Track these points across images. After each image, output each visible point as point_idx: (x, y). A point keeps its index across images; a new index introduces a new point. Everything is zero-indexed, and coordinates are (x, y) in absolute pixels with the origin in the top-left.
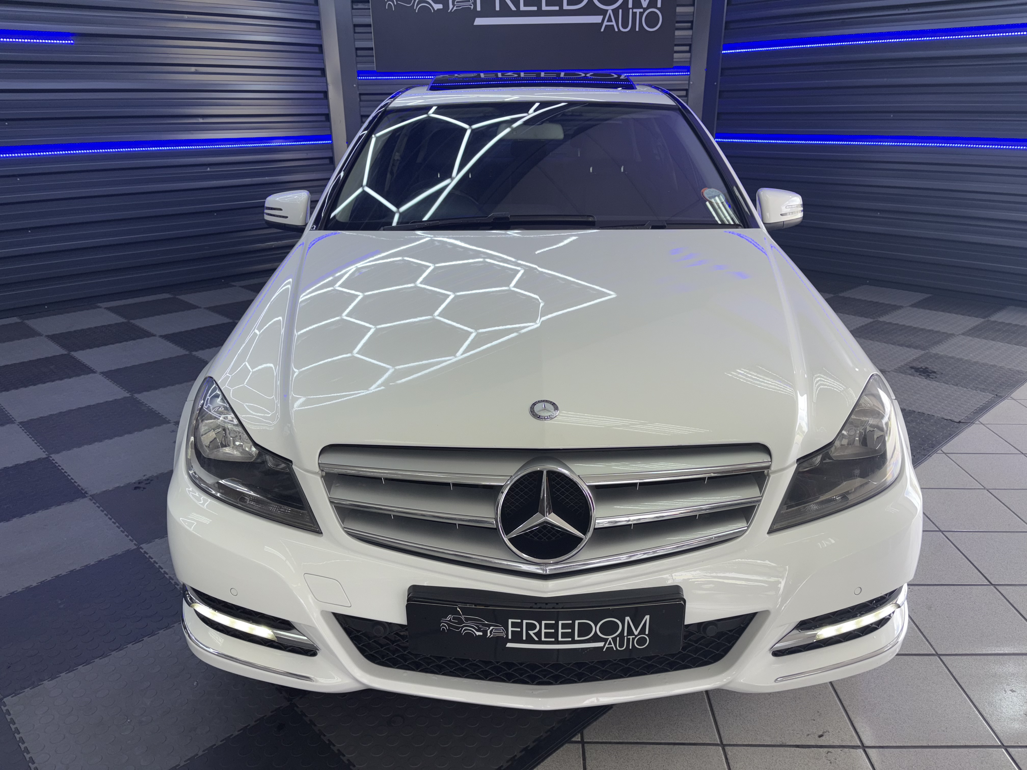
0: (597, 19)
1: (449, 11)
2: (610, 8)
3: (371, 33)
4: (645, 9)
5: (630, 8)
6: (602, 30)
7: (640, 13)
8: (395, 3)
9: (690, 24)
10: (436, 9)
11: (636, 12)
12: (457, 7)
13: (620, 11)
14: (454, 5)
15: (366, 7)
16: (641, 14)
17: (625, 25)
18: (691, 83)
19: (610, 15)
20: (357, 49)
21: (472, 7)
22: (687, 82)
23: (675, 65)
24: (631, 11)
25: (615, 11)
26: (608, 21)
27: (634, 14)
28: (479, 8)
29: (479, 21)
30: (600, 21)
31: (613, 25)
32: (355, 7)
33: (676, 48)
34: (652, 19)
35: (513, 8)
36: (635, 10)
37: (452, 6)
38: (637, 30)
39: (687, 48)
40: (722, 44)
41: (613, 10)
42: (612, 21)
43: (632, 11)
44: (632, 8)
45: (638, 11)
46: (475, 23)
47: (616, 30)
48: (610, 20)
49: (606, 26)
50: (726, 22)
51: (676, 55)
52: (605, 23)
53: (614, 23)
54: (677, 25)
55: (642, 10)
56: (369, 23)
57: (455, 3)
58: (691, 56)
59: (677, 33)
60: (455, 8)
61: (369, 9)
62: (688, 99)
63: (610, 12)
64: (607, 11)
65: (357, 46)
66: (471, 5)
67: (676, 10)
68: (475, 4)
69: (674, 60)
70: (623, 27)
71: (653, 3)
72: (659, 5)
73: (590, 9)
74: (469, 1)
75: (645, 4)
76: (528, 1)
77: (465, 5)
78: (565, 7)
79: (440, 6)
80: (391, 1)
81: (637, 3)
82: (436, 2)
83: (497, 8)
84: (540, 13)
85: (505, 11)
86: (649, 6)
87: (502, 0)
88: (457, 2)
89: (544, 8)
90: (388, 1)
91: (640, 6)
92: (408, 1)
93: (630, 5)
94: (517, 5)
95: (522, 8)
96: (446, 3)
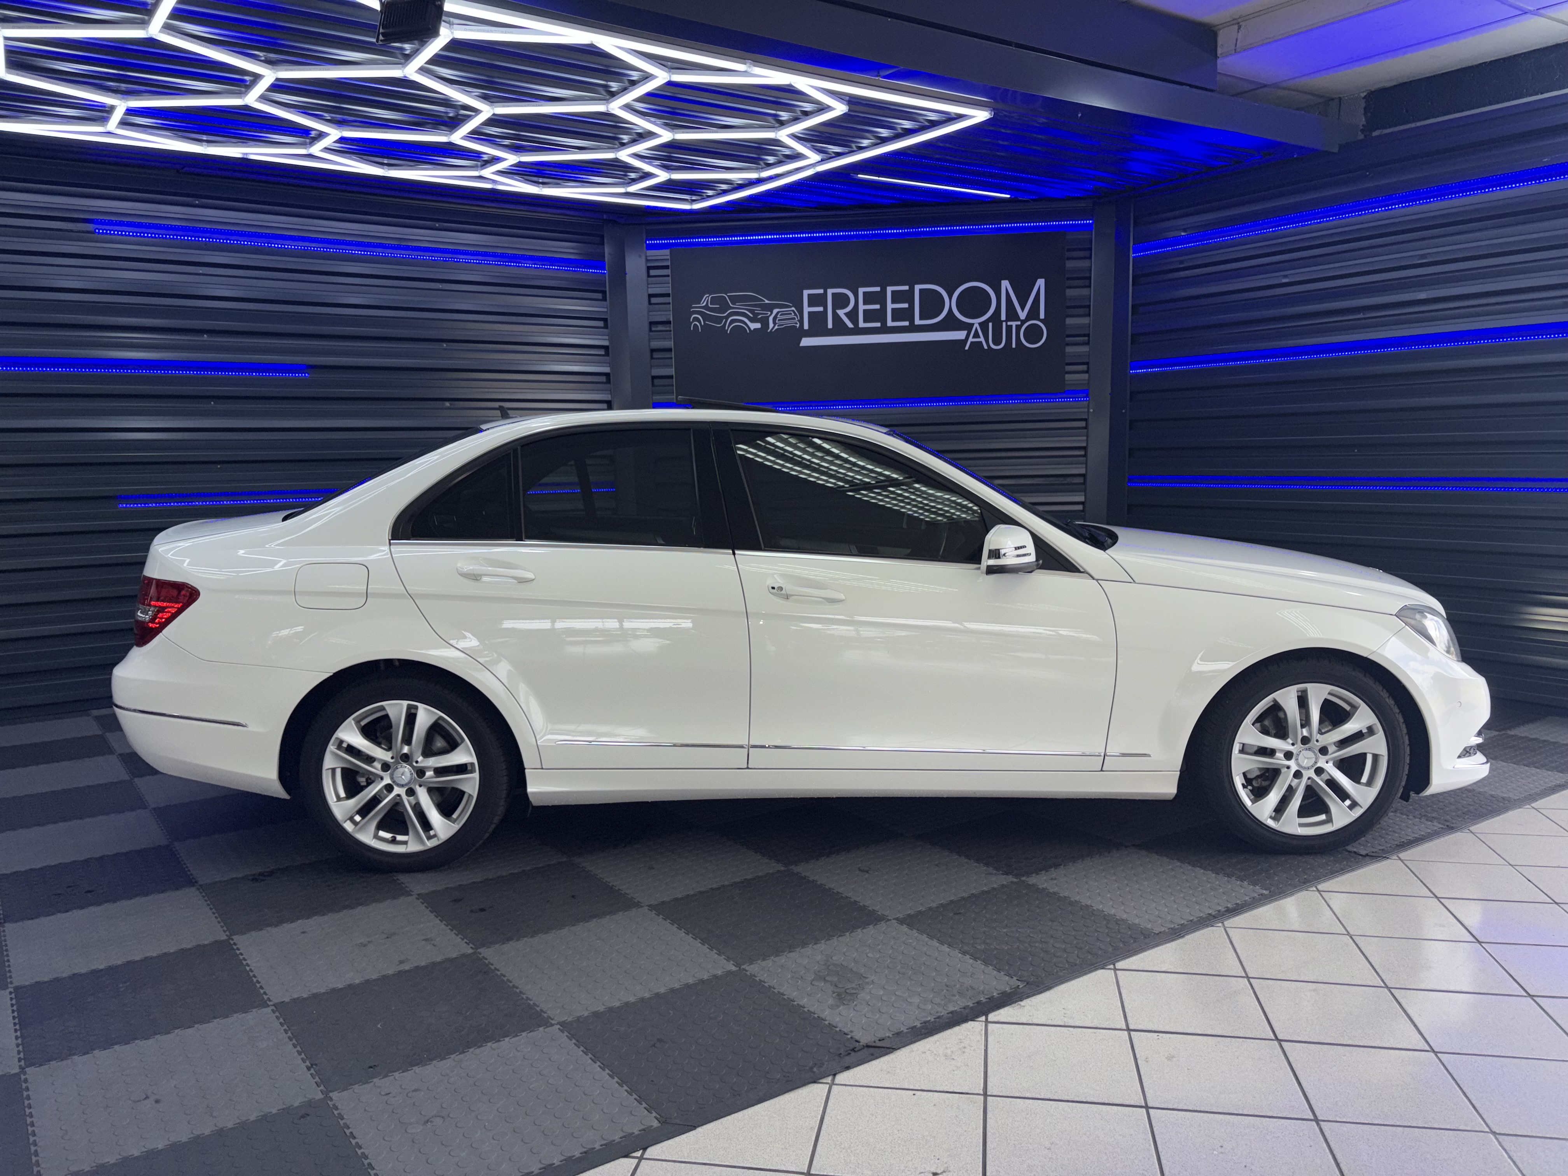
0: (960, 335)
1: (769, 331)
2: (976, 322)
3: (671, 358)
4: (1023, 322)
5: (1004, 321)
6: (967, 348)
7: (1017, 326)
8: (702, 324)
9: (1086, 338)
10: (752, 329)
11: (1012, 326)
12: (778, 326)
13: (990, 324)
14: (775, 323)
15: (668, 329)
16: (1018, 328)
17: (997, 341)
18: (1091, 410)
19: (976, 329)
20: (654, 378)
21: (798, 326)
22: (1086, 410)
23: (1067, 388)
24: (1004, 324)
25: (984, 326)
26: (974, 337)
27: (1009, 328)
28: (806, 327)
29: (806, 342)
30: (963, 338)
31: (981, 342)
32: (653, 329)
33: (1069, 368)
34: (1033, 334)
35: (850, 325)
36: (1009, 323)
37: (773, 325)
38: (1014, 346)
39: (1084, 367)
40: (1129, 361)
41: (980, 324)
42: (979, 337)
43: (1006, 324)
44: (1006, 321)
45: (1014, 324)
46: (802, 345)
47: (986, 347)
48: (976, 335)
49: (971, 342)
50: (1132, 335)
51: (1067, 377)
52: (971, 339)
53: (982, 339)
54: (1067, 339)
55: (1019, 323)
56: (669, 347)
57: (777, 322)
58: (1089, 377)
59: (1069, 349)
60: (776, 327)
61: (671, 331)
62: (1087, 432)
63: (976, 326)
65: (653, 374)
66: (796, 323)
67: (1065, 322)
68: (801, 321)
69: (1066, 382)
70: (996, 344)
71: (1033, 313)
72: (1042, 316)
73: (950, 323)
74: (794, 319)
75: (1023, 315)
76: (869, 316)
77: (789, 323)
78: (918, 321)
79: (758, 326)
80: (697, 321)
81: (1012, 314)
82: (753, 320)
83: (830, 326)
84: (885, 330)
85: (840, 329)
86: (1028, 318)
87: (836, 316)
88: (779, 320)
89: (890, 323)
90: (693, 321)
91: (1017, 318)
92: (719, 320)
93: (1003, 317)
94: (855, 320)
95: (862, 324)
96: (764, 322)
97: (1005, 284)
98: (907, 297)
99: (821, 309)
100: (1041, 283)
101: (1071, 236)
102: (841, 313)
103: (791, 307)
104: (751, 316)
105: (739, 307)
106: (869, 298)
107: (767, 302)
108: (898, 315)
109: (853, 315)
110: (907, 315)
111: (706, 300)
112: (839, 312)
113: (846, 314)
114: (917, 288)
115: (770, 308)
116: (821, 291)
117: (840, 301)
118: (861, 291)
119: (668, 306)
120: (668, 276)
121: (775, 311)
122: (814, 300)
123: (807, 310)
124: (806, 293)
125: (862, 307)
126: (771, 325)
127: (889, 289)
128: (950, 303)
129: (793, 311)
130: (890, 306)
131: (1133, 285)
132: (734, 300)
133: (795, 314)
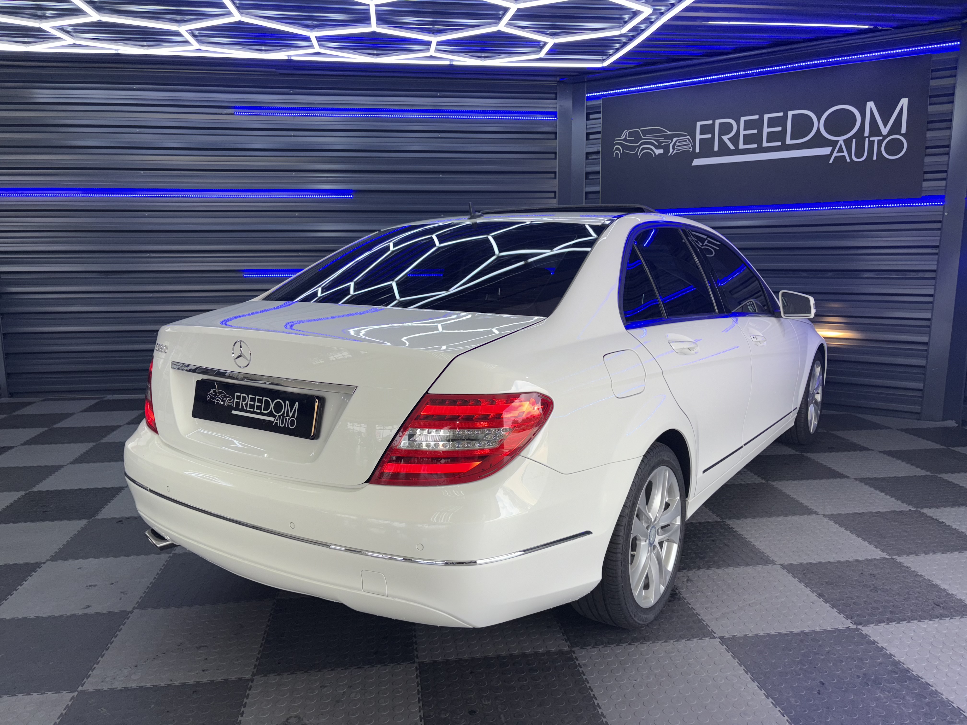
0: (826, 151)
1: (669, 155)
2: (841, 139)
3: (599, 178)
4: (885, 137)
5: (867, 137)
6: (831, 162)
7: (879, 141)
8: (622, 152)
9: (945, 149)
10: (657, 154)
11: (874, 141)
12: (676, 151)
13: (854, 141)
14: (674, 149)
15: (598, 157)
16: (880, 142)
17: (859, 155)
18: (946, 214)
19: (841, 145)
20: (587, 193)
21: (691, 150)
22: (941, 213)
23: (924, 194)
24: (867, 139)
25: (848, 142)
26: (838, 152)
27: (871, 143)
28: (697, 150)
29: (697, 162)
30: (828, 153)
31: (844, 156)
32: (589, 158)
33: (927, 176)
34: (894, 147)
35: (732, 147)
36: (872, 139)
37: (672, 150)
38: (875, 158)
39: (941, 175)
41: (845, 141)
42: (843, 152)
43: (869, 139)
44: (869, 137)
45: (876, 139)
46: (693, 164)
47: (848, 160)
48: (841, 150)
49: (836, 157)
51: (925, 184)
52: (835, 154)
53: (845, 153)
54: (928, 151)
55: (881, 138)
56: (598, 171)
57: (675, 148)
58: (947, 183)
59: (928, 160)
60: (675, 152)
61: (599, 159)
62: (941, 232)
63: (841, 142)
64: (838, 141)
65: (587, 191)
66: (690, 148)
67: (926, 135)
68: (694, 146)
69: (924, 189)
70: (857, 157)
71: (895, 129)
72: (904, 131)
73: (818, 142)
74: (688, 144)
75: (885, 131)
76: (748, 139)
77: (685, 148)
78: (789, 141)
79: (661, 151)
80: (618, 150)
81: (875, 130)
82: (657, 147)
83: (716, 149)
84: (761, 150)
85: (724, 151)
86: (890, 133)
87: (721, 141)
88: (677, 146)
89: (765, 144)
90: (615, 151)
91: (879, 133)
92: (633, 149)
93: (866, 134)
94: (736, 144)
95: (741, 146)
96: (666, 148)
97: (870, 105)
98: (782, 122)
99: (709, 136)
100: (904, 102)
101: (936, 57)
102: (725, 138)
103: (686, 136)
104: (657, 144)
105: (648, 138)
106: (749, 125)
107: (669, 133)
108: (771, 137)
109: (735, 140)
110: (780, 137)
111: (625, 134)
112: (723, 137)
113: (729, 139)
114: (791, 113)
115: (671, 137)
116: (710, 122)
117: (725, 129)
118: (743, 119)
119: (599, 140)
120: (600, 118)
121: (675, 140)
122: (705, 130)
123: (698, 137)
124: (699, 124)
125: (742, 133)
126: (671, 150)
127: (766, 116)
128: (819, 125)
129: (688, 139)
130: (766, 130)
132: (645, 133)
133: (690, 141)
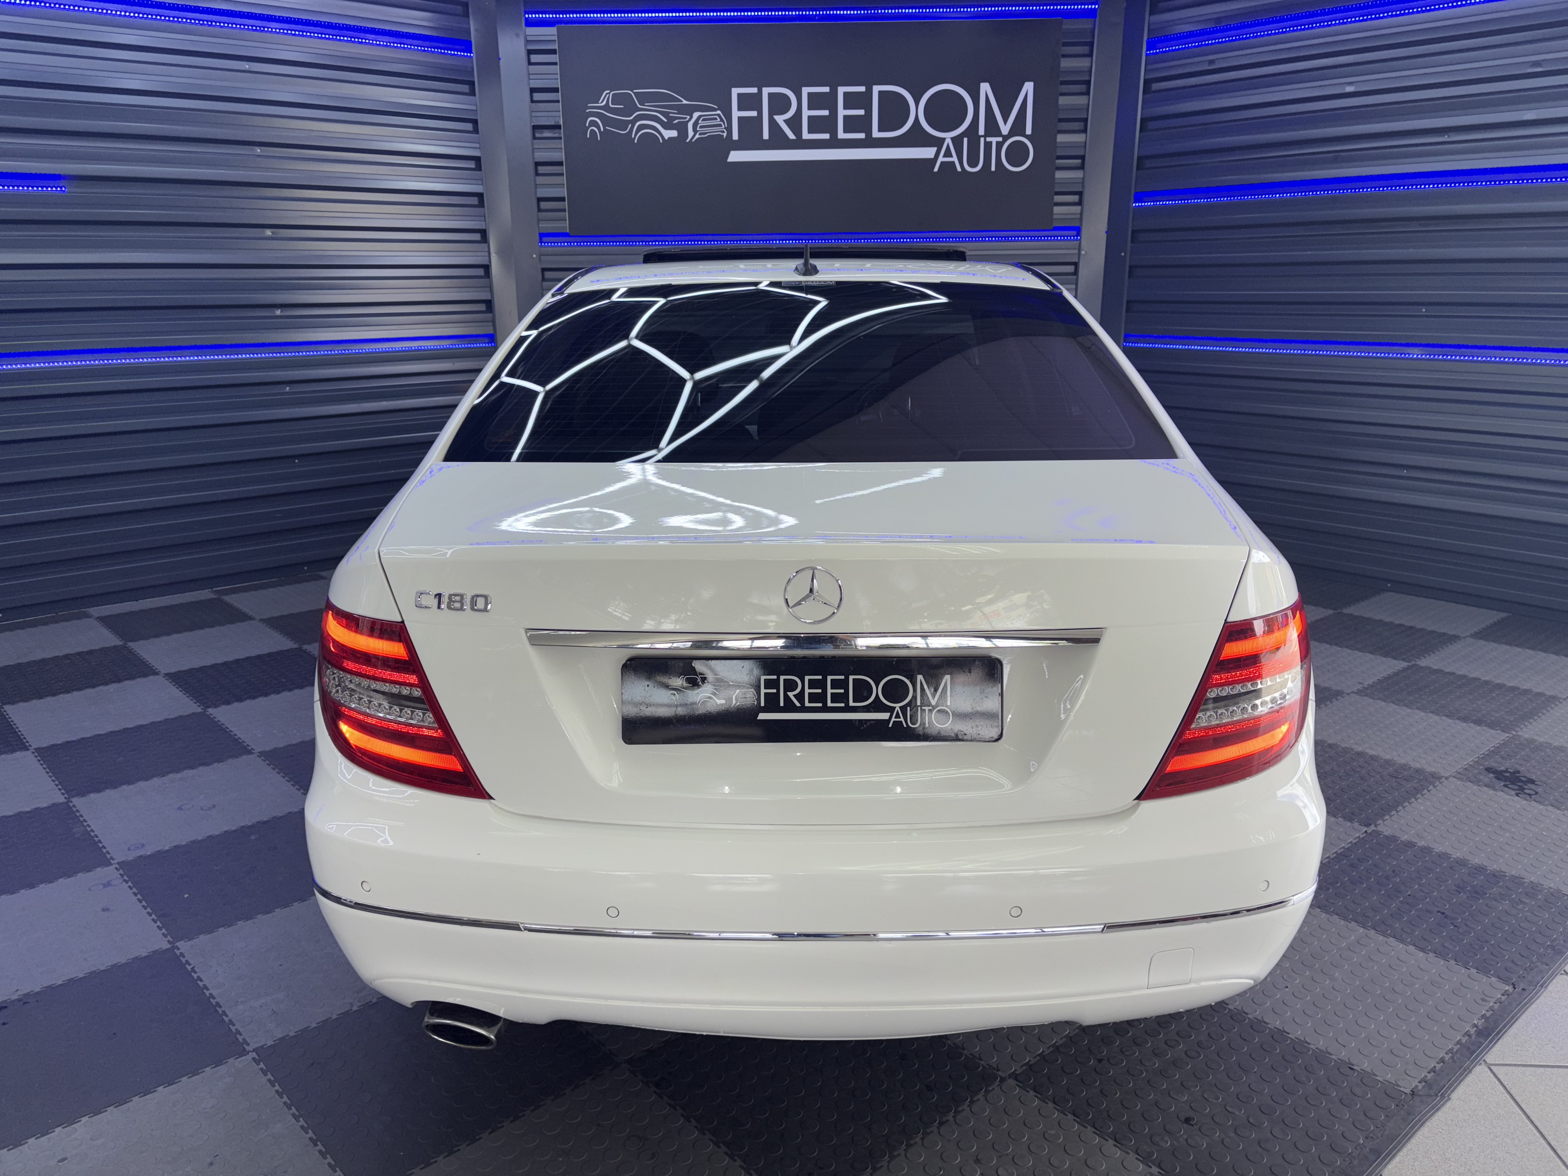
0: (928, 153)
1: (688, 141)
2: (948, 136)
3: (562, 174)
4: (1006, 138)
5: (982, 136)
6: (936, 169)
7: (997, 143)
8: (602, 129)
9: (1080, 161)
10: (666, 138)
11: (991, 143)
12: (700, 134)
13: (965, 140)
14: (695, 131)
15: (556, 135)
16: (999, 145)
17: (973, 162)
18: (1083, 252)
19: (948, 145)
20: (540, 200)
21: (725, 135)
22: (1076, 251)
23: (1056, 224)
24: (982, 139)
25: (957, 141)
26: (944, 156)
27: (988, 145)
28: (735, 136)
29: (736, 156)
30: (932, 156)
31: (953, 163)
32: (537, 135)
33: (1058, 199)
34: (1017, 153)
35: (792, 136)
36: (988, 139)
37: (693, 133)
38: (993, 169)
39: (1075, 198)
40: (1133, 192)
41: (953, 139)
42: (951, 156)
43: (985, 139)
44: (985, 136)
45: (994, 140)
46: (729, 160)
47: (959, 169)
48: (948, 154)
49: (942, 163)
50: (1139, 158)
51: (1057, 209)
52: (941, 159)
53: (955, 159)
54: (1058, 161)
55: (1000, 139)
56: (559, 160)
57: (698, 129)
58: (1082, 210)
59: (1059, 175)
60: (697, 136)
61: (560, 138)
62: (1077, 280)
63: (948, 141)
64: (944, 140)
65: (539, 195)
66: (723, 132)
67: (1056, 139)
68: (729, 129)
69: (1055, 217)
70: (970, 164)
71: (1018, 128)
72: (1029, 131)
73: (916, 137)
74: (720, 125)
75: (1005, 129)
76: (815, 124)
77: (715, 131)
78: (876, 134)
79: (673, 133)
80: (595, 126)
81: (992, 128)
82: (667, 126)
83: (766, 136)
84: (835, 143)
85: (778, 141)
86: (1012, 133)
87: (773, 124)
88: (701, 127)
89: (841, 135)
90: (590, 125)
91: (998, 133)
92: (623, 125)
93: (981, 131)
94: (797, 131)
95: (806, 135)
96: (682, 128)
97: (985, 88)
98: (863, 101)
99: (754, 114)
100: (1028, 87)
101: (1069, 27)
102: (780, 119)
103: (715, 110)
104: (665, 120)
105: (649, 109)
106: (815, 101)
107: (685, 102)
108: (851, 124)
109: (795, 123)
110: (863, 125)
111: (606, 97)
112: (776, 117)
113: (786, 121)
114: (876, 89)
115: (690, 110)
116: (754, 90)
117: (779, 104)
118: (805, 91)
119: (556, 104)
120: (555, 64)
121: (696, 115)
122: (746, 102)
123: (736, 114)
124: (735, 92)
125: (806, 113)
126: (691, 133)
127: (841, 90)
128: (917, 111)
129: (719, 115)
130: (842, 113)
131: (1144, 93)
132: (643, 98)
133: (722, 120)
